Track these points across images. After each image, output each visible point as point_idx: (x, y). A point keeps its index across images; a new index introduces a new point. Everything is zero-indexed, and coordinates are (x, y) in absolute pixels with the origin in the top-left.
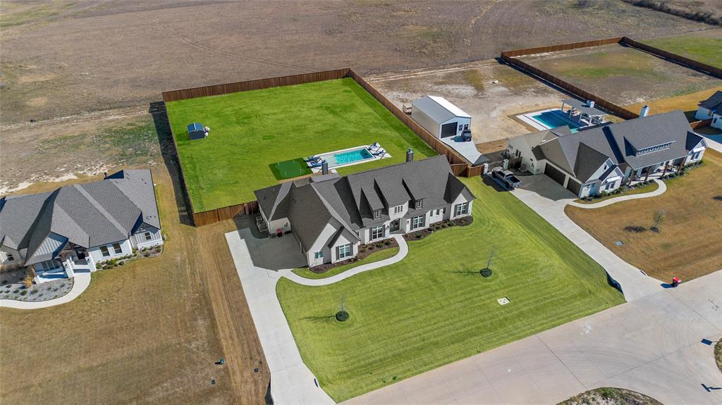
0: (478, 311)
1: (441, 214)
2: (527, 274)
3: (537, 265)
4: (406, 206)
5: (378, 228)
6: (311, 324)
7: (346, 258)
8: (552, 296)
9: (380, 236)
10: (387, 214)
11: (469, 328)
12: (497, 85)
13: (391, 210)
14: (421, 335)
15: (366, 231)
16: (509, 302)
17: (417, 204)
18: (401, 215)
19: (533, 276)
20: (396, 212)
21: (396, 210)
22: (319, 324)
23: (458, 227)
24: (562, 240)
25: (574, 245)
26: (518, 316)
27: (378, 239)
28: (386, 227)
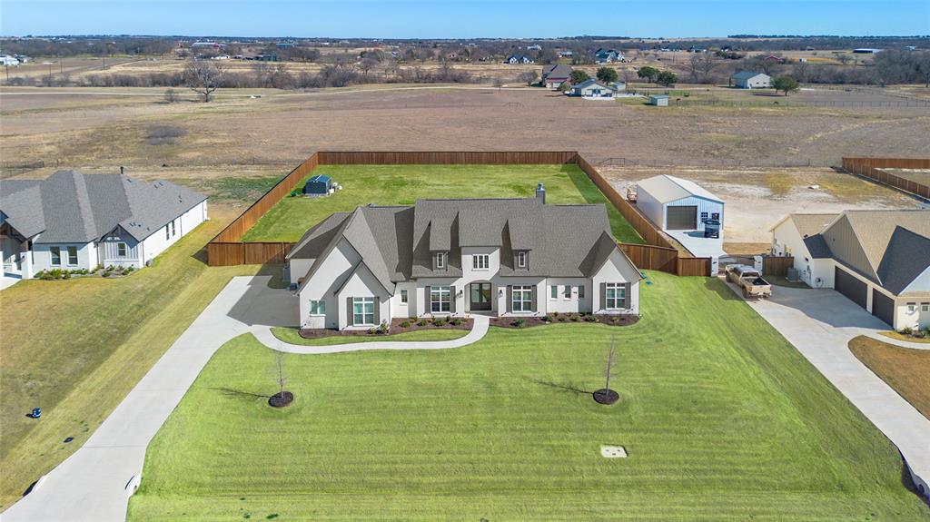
0: (542, 454)
1: (575, 297)
2: (698, 420)
3: (732, 410)
4: (494, 257)
5: (441, 291)
6: (221, 399)
7: (365, 326)
8: (736, 471)
9: (446, 308)
10: (459, 265)
11: (504, 478)
12: (815, 191)
13: (467, 260)
14: (396, 463)
15: (418, 289)
16: (625, 456)
17: (517, 259)
18: (487, 275)
19: (710, 426)
20: (475, 266)
21: (475, 262)
22: (235, 402)
23: (601, 325)
24: (815, 385)
25: (842, 397)
26: (628, 486)
27: (441, 315)
28: (457, 292)
